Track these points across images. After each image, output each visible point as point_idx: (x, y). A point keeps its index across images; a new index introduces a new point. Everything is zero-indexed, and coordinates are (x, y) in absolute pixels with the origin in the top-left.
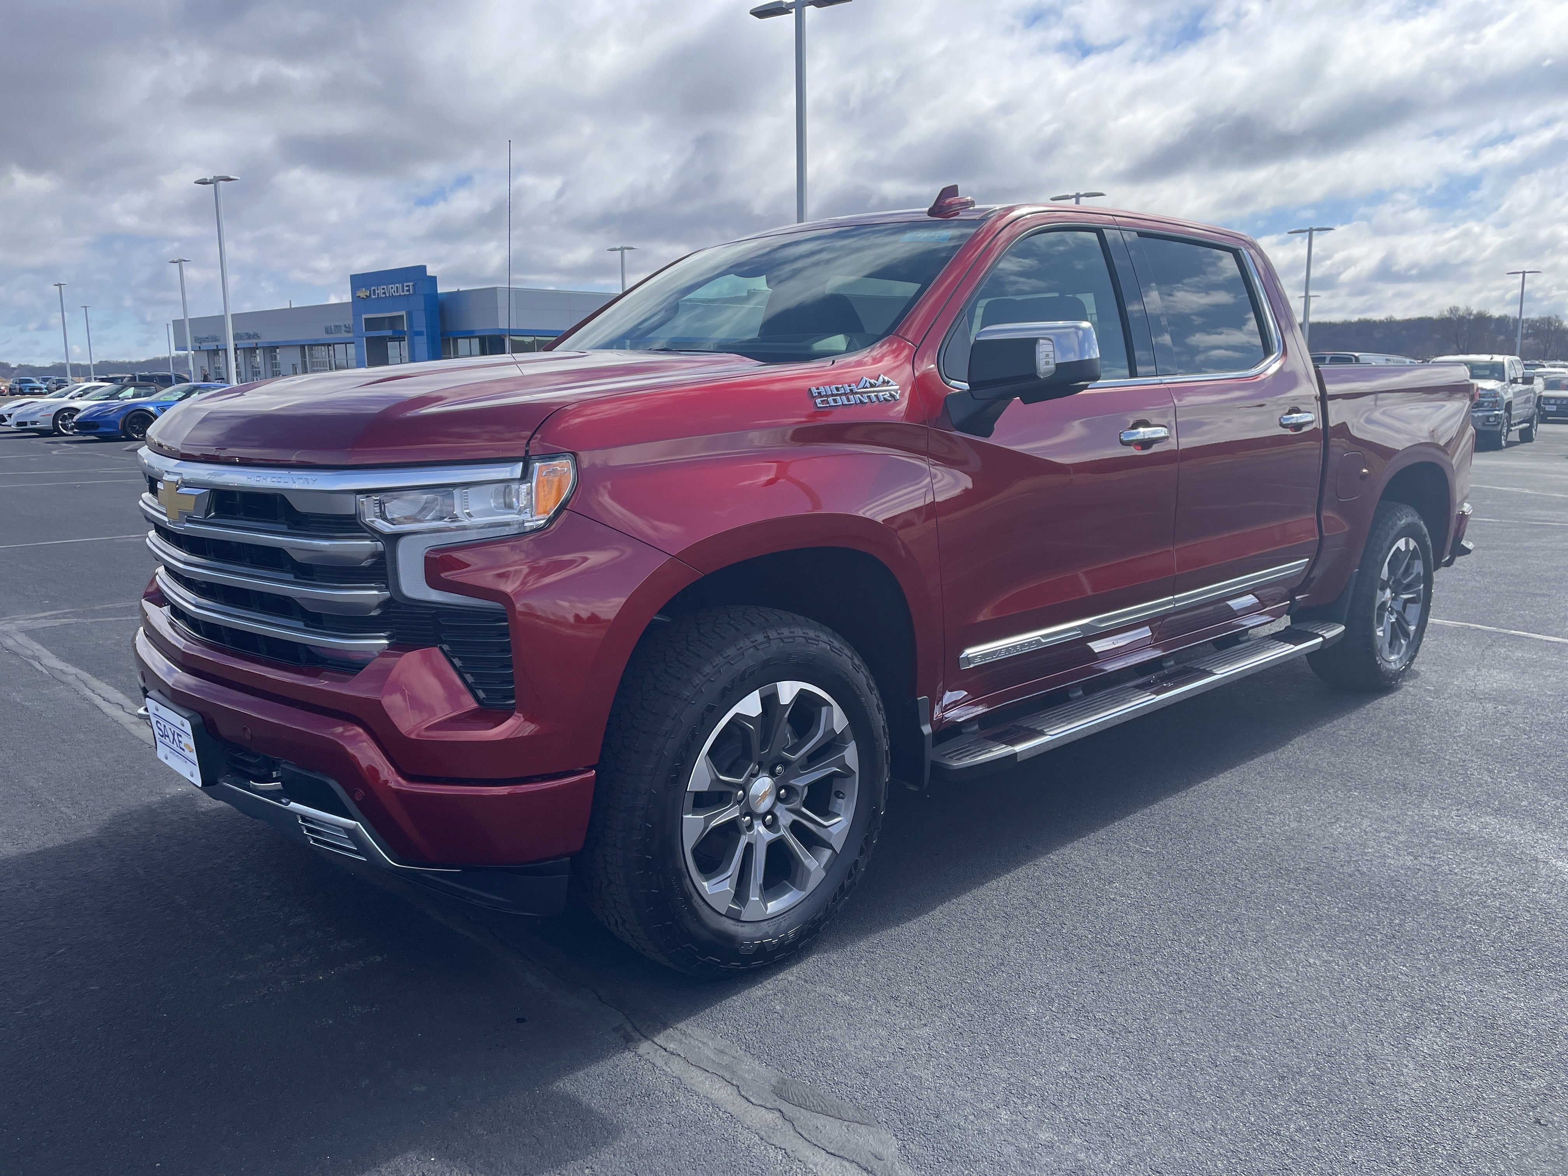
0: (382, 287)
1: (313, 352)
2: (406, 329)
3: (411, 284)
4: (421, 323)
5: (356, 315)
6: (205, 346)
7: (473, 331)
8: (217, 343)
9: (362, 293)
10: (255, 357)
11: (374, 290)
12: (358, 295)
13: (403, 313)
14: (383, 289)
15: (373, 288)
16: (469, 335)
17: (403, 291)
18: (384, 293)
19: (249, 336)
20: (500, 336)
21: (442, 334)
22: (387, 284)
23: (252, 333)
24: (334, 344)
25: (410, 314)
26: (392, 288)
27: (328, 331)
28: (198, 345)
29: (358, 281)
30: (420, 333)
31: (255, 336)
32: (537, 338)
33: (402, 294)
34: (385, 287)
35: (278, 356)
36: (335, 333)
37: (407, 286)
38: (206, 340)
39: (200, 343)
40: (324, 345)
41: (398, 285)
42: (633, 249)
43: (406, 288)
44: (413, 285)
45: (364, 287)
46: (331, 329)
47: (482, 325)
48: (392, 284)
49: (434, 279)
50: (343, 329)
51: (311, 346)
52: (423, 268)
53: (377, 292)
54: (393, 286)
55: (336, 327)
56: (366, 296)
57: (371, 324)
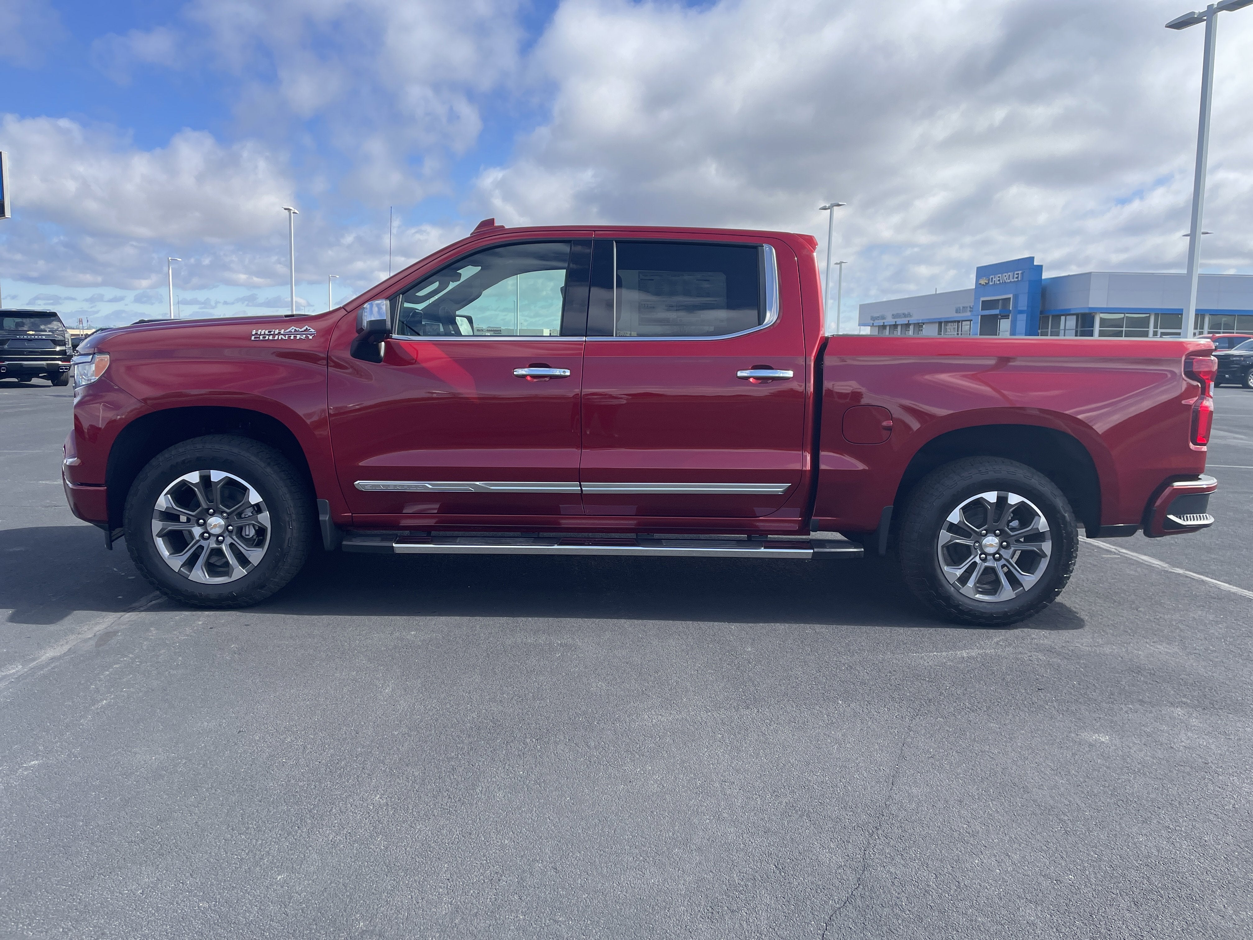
0: (998, 275)
1: (948, 327)
2: (1011, 309)
3: (1020, 272)
4: (1023, 303)
5: (977, 298)
6: (877, 323)
7: (1070, 310)
8: (884, 321)
9: (983, 282)
10: (909, 331)
11: (992, 278)
12: (980, 282)
13: (1011, 296)
14: (999, 277)
15: (992, 276)
16: (1067, 313)
17: (1013, 278)
18: (999, 280)
19: (905, 316)
20: (1090, 314)
21: (1041, 312)
22: (1002, 274)
23: (907, 313)
24: (962, 321)
25: (1016, 297)
26: (1005, 276)
27: (957, 311)
28: (872, 322)
29: (982, 272)
30: (1021, 312)
31: (909, 315)
32: (1127, 315)
33: (1012, 280)
34: (1000, 275)
35: (924, 330)
36: (963, 312)
37: (1017, 274)
38: (877, 318)
39: (874, 320)
40: (955, 322)
41: (1009, 273)
42: (1208, 233)
43: (1016, 276)
44: (1022, 273)
45: (985, 276)
46: (960, 309)
47: (1078, 304)
48: (1005, 273)
49: (1040, 268)
50: (969, 309)
51: (947, 322)
52: (1032, 259)
53: (994, 279)
54: (1006, 274)
55: (964, 307)
56: (986, 283)
57: (986, 305)
